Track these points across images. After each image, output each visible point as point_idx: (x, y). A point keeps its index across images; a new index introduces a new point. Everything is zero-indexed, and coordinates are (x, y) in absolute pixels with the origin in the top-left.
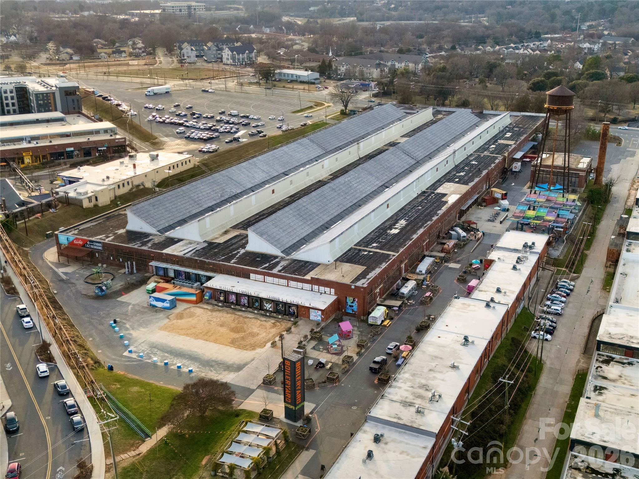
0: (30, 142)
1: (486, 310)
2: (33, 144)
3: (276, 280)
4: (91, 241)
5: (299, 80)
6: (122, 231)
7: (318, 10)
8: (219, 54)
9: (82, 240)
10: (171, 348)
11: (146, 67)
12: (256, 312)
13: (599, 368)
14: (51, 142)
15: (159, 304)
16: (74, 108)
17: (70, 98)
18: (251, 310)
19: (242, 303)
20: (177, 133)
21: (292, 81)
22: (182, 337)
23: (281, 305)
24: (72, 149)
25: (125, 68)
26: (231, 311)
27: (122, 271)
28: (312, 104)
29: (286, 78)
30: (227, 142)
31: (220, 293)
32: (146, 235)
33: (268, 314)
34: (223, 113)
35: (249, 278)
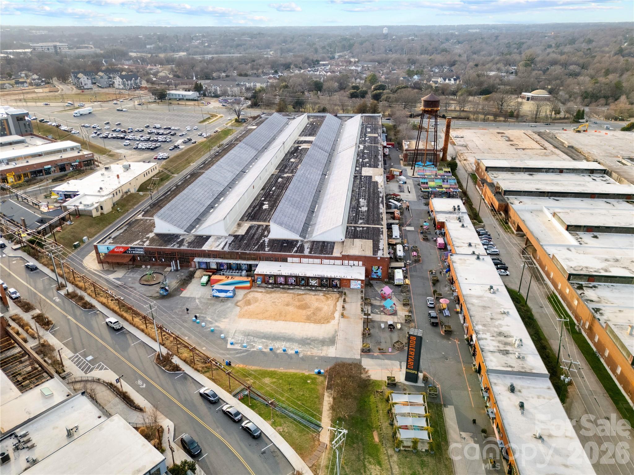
0: (8, 164)
1: (478, 261)
2: (12, 166)
3: (311, 260)
4: (131, 248)
5: (185, 98)
6: (151, 235)
7: (154, 47)
8: (110, 81)
9: (123, 247)
10: (263, 333)
11: (52, 94)
12: (303, 288)
13: (582, 295)
14: (27, 162)
15: (222, 295)
16: (26, 131)
17: (21, 123)
18: (298, 287)
19: (290, 283)
20: (125, 145)
21: (180, 99)
22: (264, 321)
23: (325, 281)
24: (49, 166)
25: (34, 95)
26: (282, 290)
27: (168, 269)
28: (209, 116)
29: (174, 97)
30: (170, 150)
31: (270, 277)
32: (177, 236)
33: (314, 289)
34: (148, 127)
35: (286, 261)
